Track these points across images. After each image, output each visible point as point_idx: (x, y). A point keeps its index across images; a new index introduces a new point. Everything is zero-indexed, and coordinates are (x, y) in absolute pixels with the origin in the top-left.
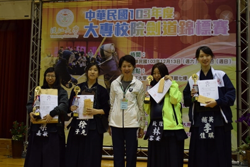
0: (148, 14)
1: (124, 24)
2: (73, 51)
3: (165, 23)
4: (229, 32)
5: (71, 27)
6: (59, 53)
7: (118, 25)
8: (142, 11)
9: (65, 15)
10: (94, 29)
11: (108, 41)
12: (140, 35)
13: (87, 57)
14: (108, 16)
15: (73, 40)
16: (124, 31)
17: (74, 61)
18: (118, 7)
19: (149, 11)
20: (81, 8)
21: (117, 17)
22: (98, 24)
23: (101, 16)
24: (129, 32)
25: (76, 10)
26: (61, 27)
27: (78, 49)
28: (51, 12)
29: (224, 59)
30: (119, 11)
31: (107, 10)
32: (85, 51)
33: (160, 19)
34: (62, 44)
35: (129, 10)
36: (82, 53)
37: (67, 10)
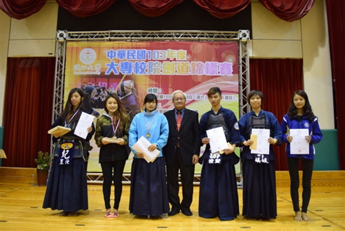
0: (164, 55)
1: (143, 63)
2: (95, 87)
3: (179, 63)
4: (233, 73)
5: (93, 64)
6: (82, 88)
7: (137, 64)
8: (158, 53)
9: (88, 53)
10: (115, 67)
11: (127, 78)
12: (156, 74)
13: (108, 92)
14: (128, 56)
15: (95, 78)
16: (143, 70)
17: (96, 96)
18: (137, 48)
19: (165, 53)
20: (103, 47)
21: (136, 57)
22: (118, 63)
23: (122, 55)
24: (146, 70)
25: (99, 50)
26: (84, 65)
27: (100, 85)
28: (75, 50)
29: (229, 96)
30: (138, 51)
31: (127, 51)
32: (106, 87)
33: (175, 60)
34: (84, 80)
35: (147, 51)
36: (104, 89)
37: (90, 49)
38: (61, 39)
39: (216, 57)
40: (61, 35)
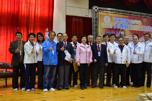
0: (134, 22)
1: (127, 25)
3: (139, 26)
5: (109, 24)
7: (125, 25)
8: (132, 21)
9: (107, 18)
10: (118, 25)
11: (122, 30)
12: (132, 30)
14: (122, 21)
15: (110, 29)
16: (127, 27)
18: (125, 18)
20: (113, 16)
21: (125, 22)
23: (120, 20)
25: (111, 17)
28: (102, 16)
33: (137, 24)
34: (106, 30)
35: (128, 20)
37: (108, 16)
38: (96, 10)
39: (150, 24)
40: (96, 8)
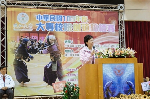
0: (74, 19)
1: (60, 24)
2: (30, 39)
3: (83, 25)
4: (115, 31)
5: (27, 24)
6: (20, 40)
7: (57, 24)
9: (23, 16)
10: (42, 26)
11: (51, 33)
12: (69, 31)
13: (39, 43)
14: (51, 19)
15: (29, 32)
16: (61, 28)
17: (30, 45)
18: (56, 14)
19: (74, 18)
20: (34, 13)
21: (56, 20)
22: (44, 23)
23: (46, 18)
24: (63, 29)
25: (30, 14)
26: (20, 24)
28: (13, 14)
29: (113, 45)
30: (57, 16)
31: (50, 15)
32: (37, 39)
33: (80, 22)
35: (63, 16)
36: (36, 40)
37: (24, 13)
38: (3, 5)
39: (105, 21)
